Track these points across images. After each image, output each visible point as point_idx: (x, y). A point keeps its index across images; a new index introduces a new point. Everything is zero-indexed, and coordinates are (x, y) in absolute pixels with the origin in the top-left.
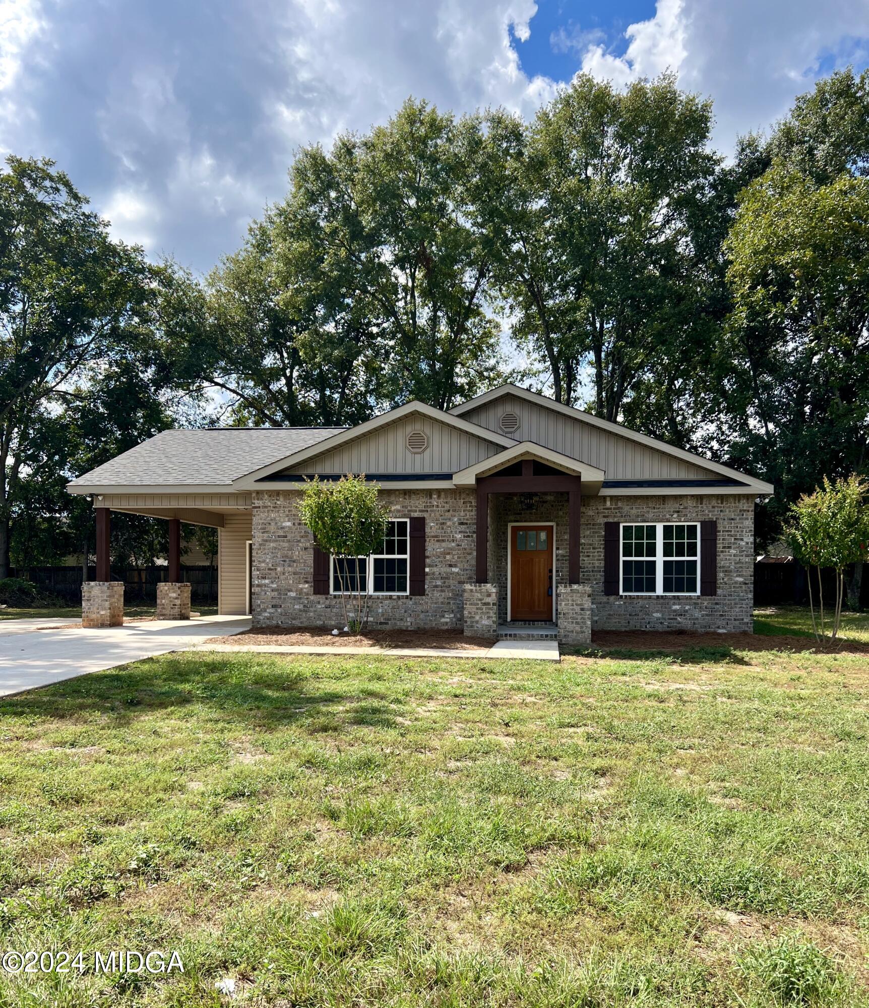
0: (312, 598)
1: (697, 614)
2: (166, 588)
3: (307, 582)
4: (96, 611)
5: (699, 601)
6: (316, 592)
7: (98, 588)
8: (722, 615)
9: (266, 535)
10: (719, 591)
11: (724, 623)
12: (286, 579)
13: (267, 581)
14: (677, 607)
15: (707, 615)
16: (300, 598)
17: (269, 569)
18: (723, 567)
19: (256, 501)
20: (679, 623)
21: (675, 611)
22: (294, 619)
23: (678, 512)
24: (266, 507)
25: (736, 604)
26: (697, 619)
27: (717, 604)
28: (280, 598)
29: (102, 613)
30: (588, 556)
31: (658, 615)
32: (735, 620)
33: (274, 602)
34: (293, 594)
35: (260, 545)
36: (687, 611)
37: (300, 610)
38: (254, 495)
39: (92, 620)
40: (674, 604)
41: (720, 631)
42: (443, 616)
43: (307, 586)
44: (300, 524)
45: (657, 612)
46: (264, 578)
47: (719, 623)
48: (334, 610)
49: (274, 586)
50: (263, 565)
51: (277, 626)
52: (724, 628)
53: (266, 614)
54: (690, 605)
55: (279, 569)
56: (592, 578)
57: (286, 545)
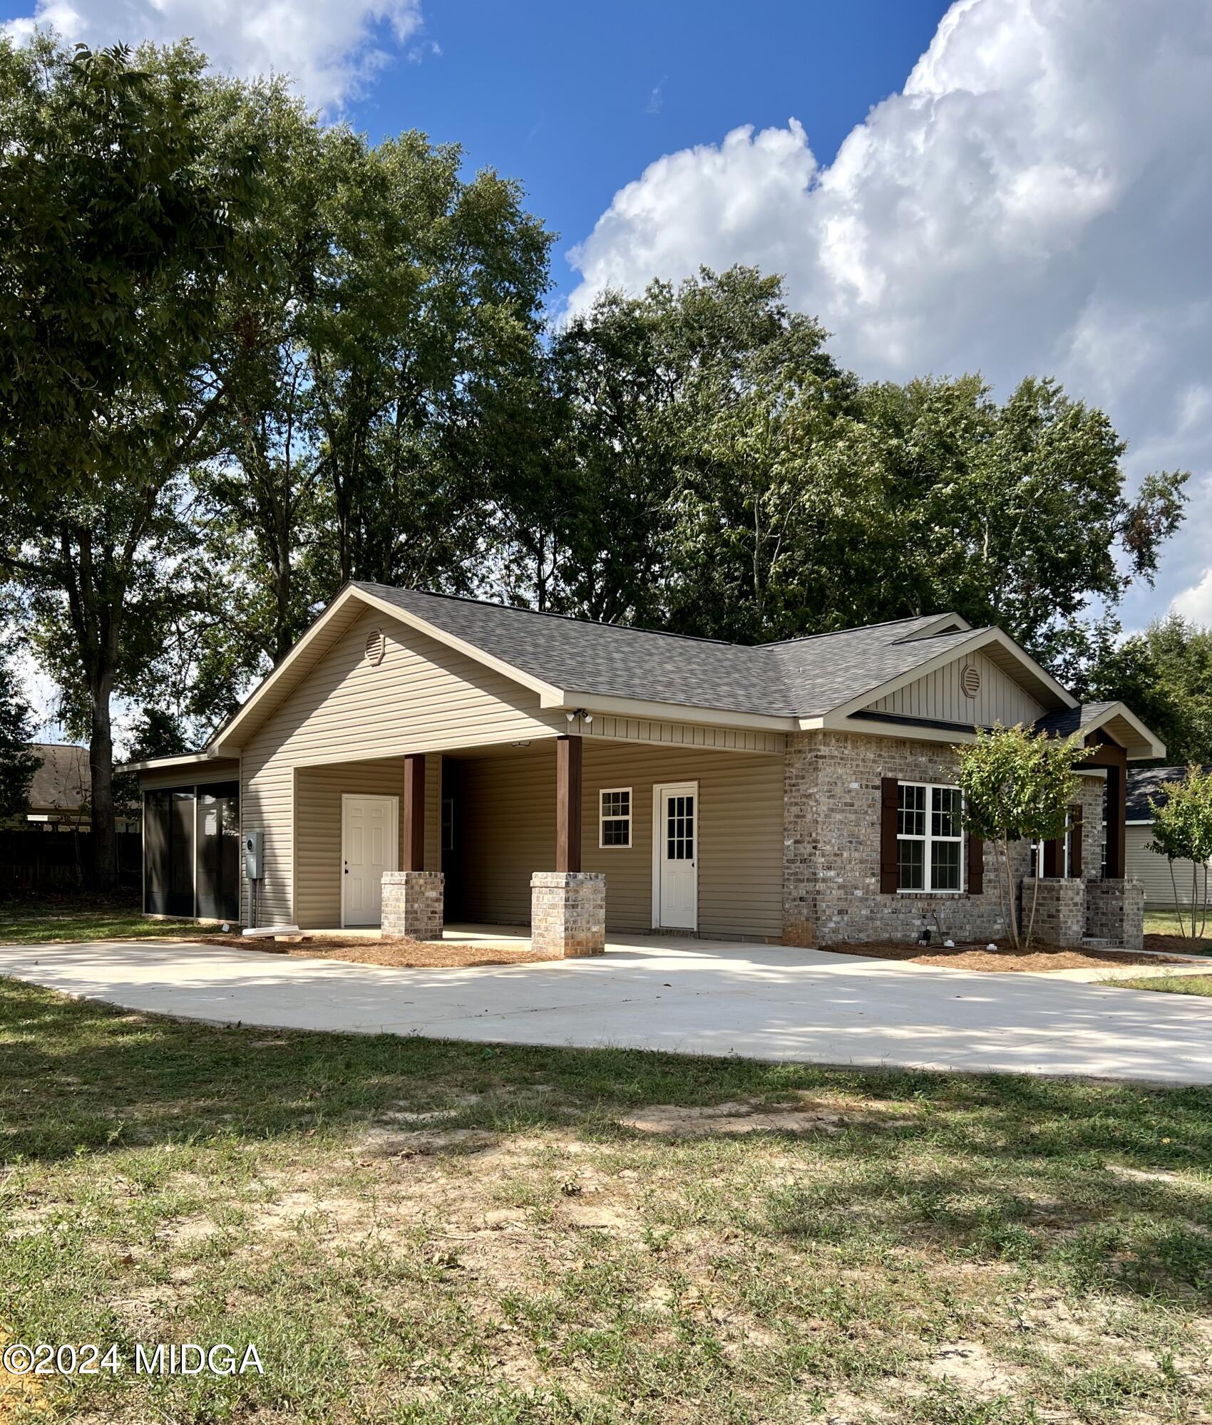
0: (879, 898)
3: (873, 875)
4: (585, 925)
6: (883, 889)
7: (590, 884)
9: (831, 801)
12: (852, 870)
13: (832, 873)
16: (867, 899)
17: (836, 855)
19: (822, 748)
22: (860, 931)
24: (832, 757)
28: (846, 900)
29: (595, 929)
33: (843, 905)
34: (859, 893)
35: (826, 816)
37: (867, 918)
38: (820, 737)
39: (579, 943)
42: (995, 922)
43: (873, 880)
44: (867, 786)
46: (829, 868)
48: (901, 916)
49: (840, 880)
50: (828, 847)
51: (845, 943)
53: (832, 925)
55: (845, 855)
57: (853, 817)
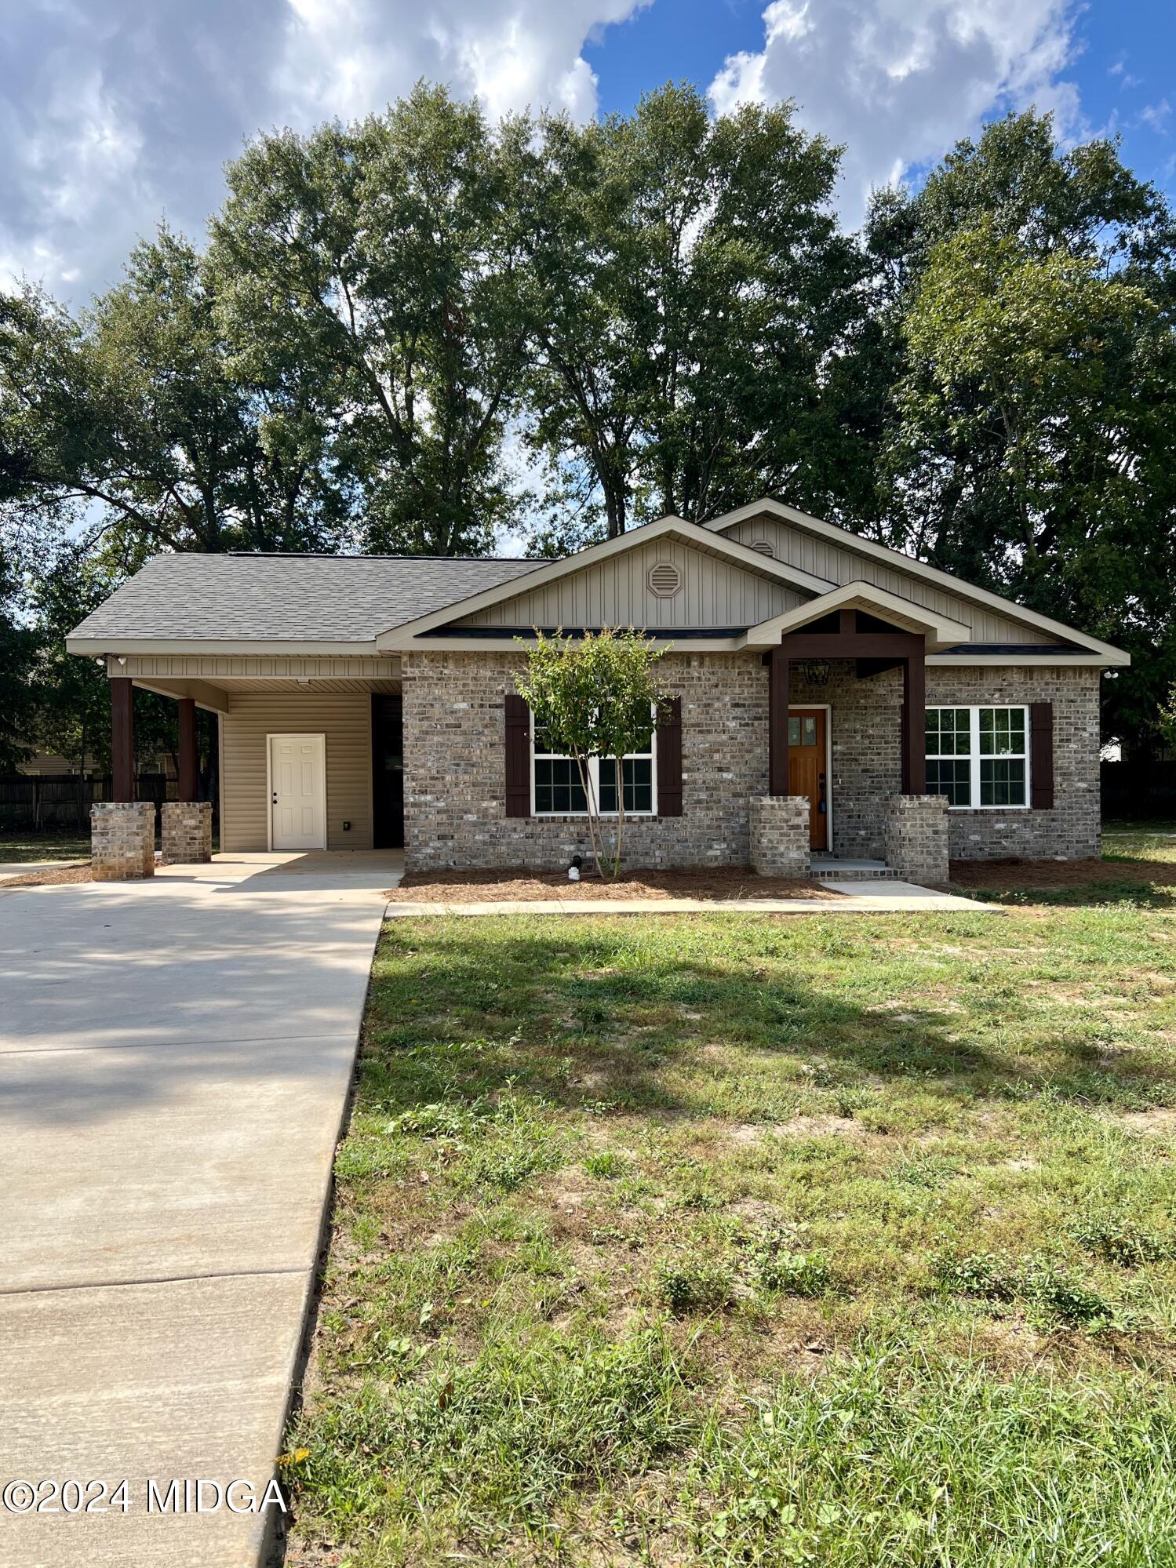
0: (504, 822)
1: (1028, 835)
2: (178, 811)
3: (494, 798)
4: (117, 852)
5: (1031, 817)
6: (511, 813)
7: (121, 813)
8: (1060, 836)
9: (426, 723)
10: (1057, 802)
11: (1064, 846)
12: (461, 793)
13: (429, 798)
14: (1001, 826)
15: (1041, 836)
16: (484, 824)
17: (433, 778)
18: (1061, 768)
19: (409, 670)
20: (1005, 848)
21: (999, 831)
22: (475, 857)
23: (1001, 690)
24: (425, 679)
25: (1078, 820)
26: (1028, 842)
27: (1053, 820)
28: (451, 824)
29: (129, 855)
30: (879, 754)
31: (976, 838)
32: (1077, 842)
33: (442, 830)
34: (472, 818)
35: (417, 739)
36: (1014, 831)
37: (485, 843)
38: (405, 659)
39: (110, 868)
40: (998, 822)
41: (1059, 858)
42: (711, 847)
43: (494, 803)
44: (482, 706)
45: (975, 833)
46: (424, 792)
47: (1057, 847)
48: (540, 841)
49: (441, 804)
50: (422, 771)
51: (448, 870)
52: (1063, 854)
53: (429, 851)
54: (1019, 822)
55: (448, 778)
56: (885, 786)
57: (460, 739)
